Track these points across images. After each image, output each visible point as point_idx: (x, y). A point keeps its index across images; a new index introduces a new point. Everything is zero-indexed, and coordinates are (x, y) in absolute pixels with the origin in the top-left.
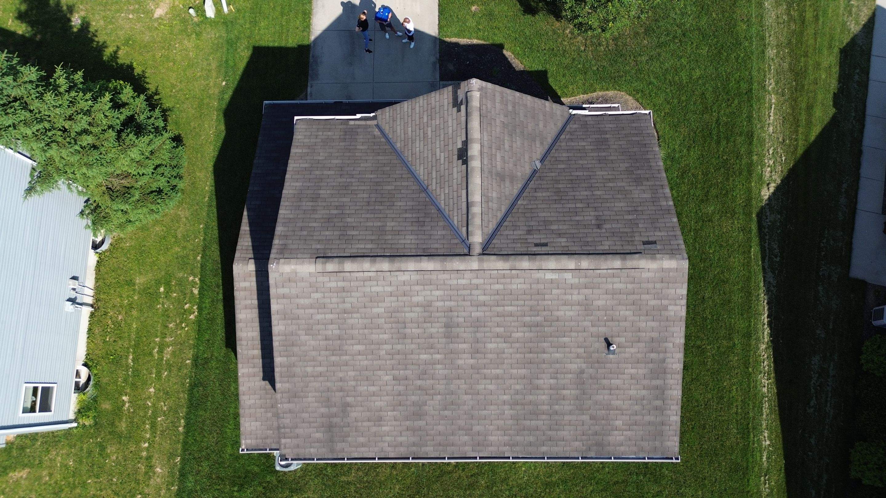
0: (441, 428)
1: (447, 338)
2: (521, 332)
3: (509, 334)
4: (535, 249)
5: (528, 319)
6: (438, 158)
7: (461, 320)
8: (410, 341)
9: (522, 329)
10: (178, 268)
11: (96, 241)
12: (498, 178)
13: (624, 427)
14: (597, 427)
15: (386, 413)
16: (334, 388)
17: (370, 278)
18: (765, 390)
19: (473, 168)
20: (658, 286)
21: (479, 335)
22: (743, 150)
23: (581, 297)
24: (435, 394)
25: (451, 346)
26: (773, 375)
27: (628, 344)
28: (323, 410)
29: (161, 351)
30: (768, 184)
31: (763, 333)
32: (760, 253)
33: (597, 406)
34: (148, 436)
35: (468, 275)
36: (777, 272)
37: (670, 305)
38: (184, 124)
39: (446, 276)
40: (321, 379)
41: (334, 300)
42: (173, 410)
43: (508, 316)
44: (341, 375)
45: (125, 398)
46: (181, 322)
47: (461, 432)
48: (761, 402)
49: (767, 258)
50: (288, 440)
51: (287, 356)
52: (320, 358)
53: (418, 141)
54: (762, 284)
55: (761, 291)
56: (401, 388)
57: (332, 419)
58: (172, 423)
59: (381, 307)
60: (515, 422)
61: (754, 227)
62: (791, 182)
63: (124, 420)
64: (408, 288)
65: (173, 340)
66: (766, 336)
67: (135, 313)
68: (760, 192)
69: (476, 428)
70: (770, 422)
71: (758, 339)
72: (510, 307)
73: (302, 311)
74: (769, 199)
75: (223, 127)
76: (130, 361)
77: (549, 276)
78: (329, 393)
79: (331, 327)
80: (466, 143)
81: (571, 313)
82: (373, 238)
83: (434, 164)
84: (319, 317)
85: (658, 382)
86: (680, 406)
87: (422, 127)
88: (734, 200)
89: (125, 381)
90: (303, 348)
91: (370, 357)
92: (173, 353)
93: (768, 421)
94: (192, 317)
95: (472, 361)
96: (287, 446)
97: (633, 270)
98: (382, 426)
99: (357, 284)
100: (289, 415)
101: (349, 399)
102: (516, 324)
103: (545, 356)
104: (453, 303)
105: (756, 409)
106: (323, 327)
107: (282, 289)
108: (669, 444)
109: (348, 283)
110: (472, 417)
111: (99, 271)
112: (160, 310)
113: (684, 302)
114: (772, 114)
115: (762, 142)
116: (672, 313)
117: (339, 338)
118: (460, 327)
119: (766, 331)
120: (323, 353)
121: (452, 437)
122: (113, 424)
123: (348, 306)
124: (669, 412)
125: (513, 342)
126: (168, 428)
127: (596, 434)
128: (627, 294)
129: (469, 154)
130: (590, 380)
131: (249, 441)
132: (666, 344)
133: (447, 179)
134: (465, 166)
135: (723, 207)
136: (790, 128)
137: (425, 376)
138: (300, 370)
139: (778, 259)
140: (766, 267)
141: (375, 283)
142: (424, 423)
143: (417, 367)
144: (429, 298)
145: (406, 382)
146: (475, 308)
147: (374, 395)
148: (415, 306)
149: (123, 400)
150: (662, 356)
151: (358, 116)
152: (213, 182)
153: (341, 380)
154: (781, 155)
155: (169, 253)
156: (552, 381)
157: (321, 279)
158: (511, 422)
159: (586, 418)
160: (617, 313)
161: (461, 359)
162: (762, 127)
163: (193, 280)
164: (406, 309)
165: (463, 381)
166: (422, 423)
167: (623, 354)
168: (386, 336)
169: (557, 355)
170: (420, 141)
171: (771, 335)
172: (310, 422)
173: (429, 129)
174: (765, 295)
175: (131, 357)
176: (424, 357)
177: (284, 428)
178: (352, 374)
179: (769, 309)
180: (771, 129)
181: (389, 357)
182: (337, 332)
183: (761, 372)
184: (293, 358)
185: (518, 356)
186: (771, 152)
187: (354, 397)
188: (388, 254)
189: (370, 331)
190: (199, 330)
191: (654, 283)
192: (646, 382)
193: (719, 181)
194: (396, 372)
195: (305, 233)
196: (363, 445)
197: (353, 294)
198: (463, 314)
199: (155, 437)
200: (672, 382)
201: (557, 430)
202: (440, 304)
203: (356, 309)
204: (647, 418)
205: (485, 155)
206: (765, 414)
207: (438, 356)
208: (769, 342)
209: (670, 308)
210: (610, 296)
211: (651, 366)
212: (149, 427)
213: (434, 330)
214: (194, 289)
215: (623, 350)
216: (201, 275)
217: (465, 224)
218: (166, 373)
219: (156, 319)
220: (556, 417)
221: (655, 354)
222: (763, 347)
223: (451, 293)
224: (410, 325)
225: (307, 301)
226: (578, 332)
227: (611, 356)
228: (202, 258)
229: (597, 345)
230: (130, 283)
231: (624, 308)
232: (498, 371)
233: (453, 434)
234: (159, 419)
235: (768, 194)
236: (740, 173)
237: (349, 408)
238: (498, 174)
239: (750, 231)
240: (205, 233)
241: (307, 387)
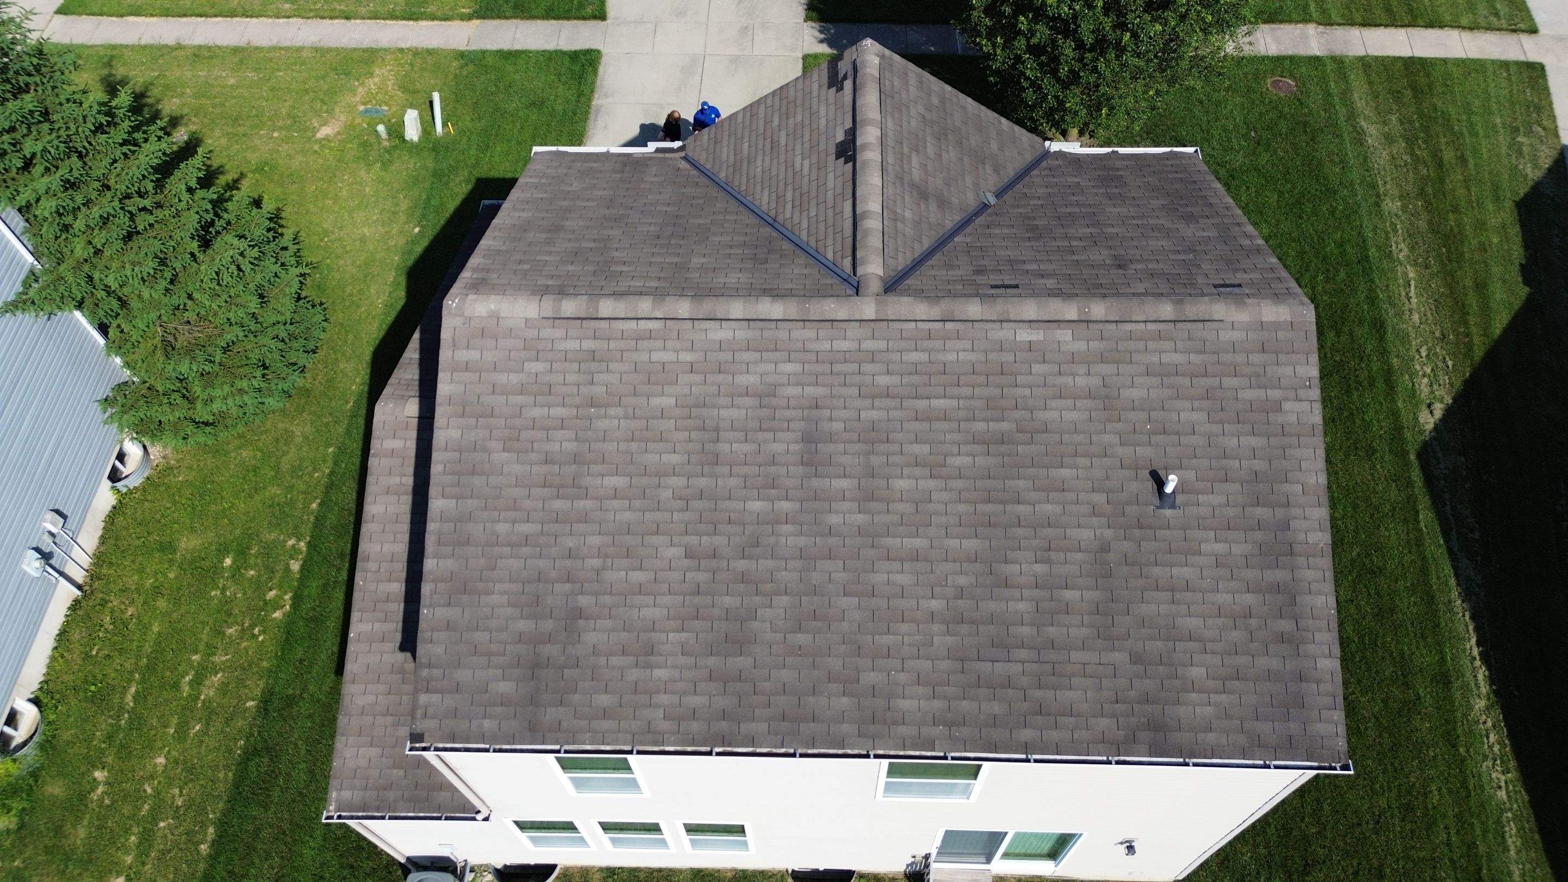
2: (967, 455)
3: (940, 459)
4: (992, 291)
5: (980, 426)
6: (798, 169)
9: (969, 448)
10: (270, 523)
11: (122, 473)
12: (915, 193)
13: (1211, 684)
15: (664, 636)
17: (650, 335)
18: (1502, 794)
19: (865, 163)
22: (1369, 347)
23: (1095, 381)
26: (1512, 764)
27: (1201, 485)
28: (524, 625)
29: (197, 682)
30: (1429, 406)
31: (1475, 676)
32: (1436, 522)
34: (129, 859)
36: (1479, 558)
37: (1286, 399)
39: (809, 333)
40: (525, 550)
42: (196, 807)
43: (938, 419)
45: (98, 775)
46: (252, 626)
47: (835, 687)
48: (1498, 822)
49: (1454, 533)
53: (760, 158)
54: (1452, 582)
55: (1455, 594)
58: (187, 834)
60: (958, 665)
61: (1416, 475)
62: (1474, 402)
63: (85, 822)
64: (728, 356)
65: (227, 661)
66: (1482, 683)
67: (162, 604)
68: (1416, 419)
69: (869, 678)
71: (1465, 688)
72: (942, 401)
73: (502, 399)
74: (1436, 428)
76: (129, 698)
77: (1025, 335)
78: (541, 586)
80: (852, 134)
81: (1074, 415)
83: (790, 181)
85: (1279, 575)
86: (1336, 635)
87: (768, 136)
88: (1367, 426)
89: (110, 738)
90: (494, 480)
91: (637, 503)
92: (223, 689)
93: (1524, 864)
94: (277, 615)
95: (860, 519)
97: (1200, 325)
98: (650, 666)
99: (622, 344)
100: (443, 635)
101: (584, 601)
103: (1021, 508)
104: (821, 391)
106: (542, 434)
107: (465, 352)
108: (1321, 728)
109: (604, 344)
111: (112, 524)
112: (216, 601)
113: (1316, 393)
114: (1412, 294)
115: (1404, 339)
116: (1294, 418)
117: (576, 459)
118: (835, 442)
119: (1481, 671)
122: (58, 831)
125: (949, 478)
126: (176, 844)
127: (1146, 699)
128: (1192, 376)
130: (1125, 569)
132: (1286, 488)
134: (851, 164)
135: (1348, 439)
136: (1451, 316)
137: (758, 550)
138: (481, 529)
139: (1477, 535)
140: (1455, 549)
141: (660, 344)
142: (749, 661)
143: (740, 529)
144: (770, 379)
147: (640, 593)
148: (740, 395)
149: (95, 779)
150: (1280, 512)
151: (652, 147)
152: (367, 377)
153: (570, 554)
154: (1444, 358)
155: (257, 497)
156: (1039, 568)
157: (547, 333)
158: (945, 665)
159: (1120, 657)
160: (1174, 416)
161: (836, 512)
162: (1399, 315)
163: (293, 546)
164: (723, 401)
166: (742, 662)
167: (1195, 508)
168: (675, 459)
169: (1049, 508)
170: (764, 155)
171: (1492, 680)
172: (490, 654)
173: (783, 133)
174: (1463, 601)
175: (133, 690)
176: (756, 506)
177: (429, 666)
178: (595, 540)
179: (1476, 629)
180: (1416, 317)
181: (681, 504)
182: (570, 446)
183: (1486, 757)
184: (470, 501)
186: (1424, 354)
187: (596, 594)
188: (690, 293)
190: (287, 639)
191: (1248, 352)
192: (1251, 574)
193: (1332, 394)
194: (693, 540)
195: (526, 267)
197: (613, 366)
198: (843, 414)
199: (143, 864)
200: (1309, 574)
201: (1055, 688)
202: (794, 391)
204: (1263, 662)
205: (890, 150)
206: (1512, 848)
207: (786, 506)
208: (1492, 696)
209: (1287, 406)
210: (1155, 381)
211: (1258, 535)
212: (136, 841)
213: (779, 448)
214: (292, 562)
215: (1193, 497)
216: (312, 537)
218: (197, 728)
219: (202, 618)
220: (1052, 656)
221: (1265, 509)
222: (1481, 704)
223: (820, 368)
224: (730, 435)
225: (514, 378)
226: (1091, 457)
227: (1168, 512)
228: (320, 504)
229: (1134, 487)
230: (168, 548)
231: (1187, 404)
232: (918, 543)
233: (814, 691)
234: (162, 824)
235: (1432, 421)
236: (1372, 384)
237: (581, 622)
238: (913, 185)
239: (1410, 484)
240: (336, 463)
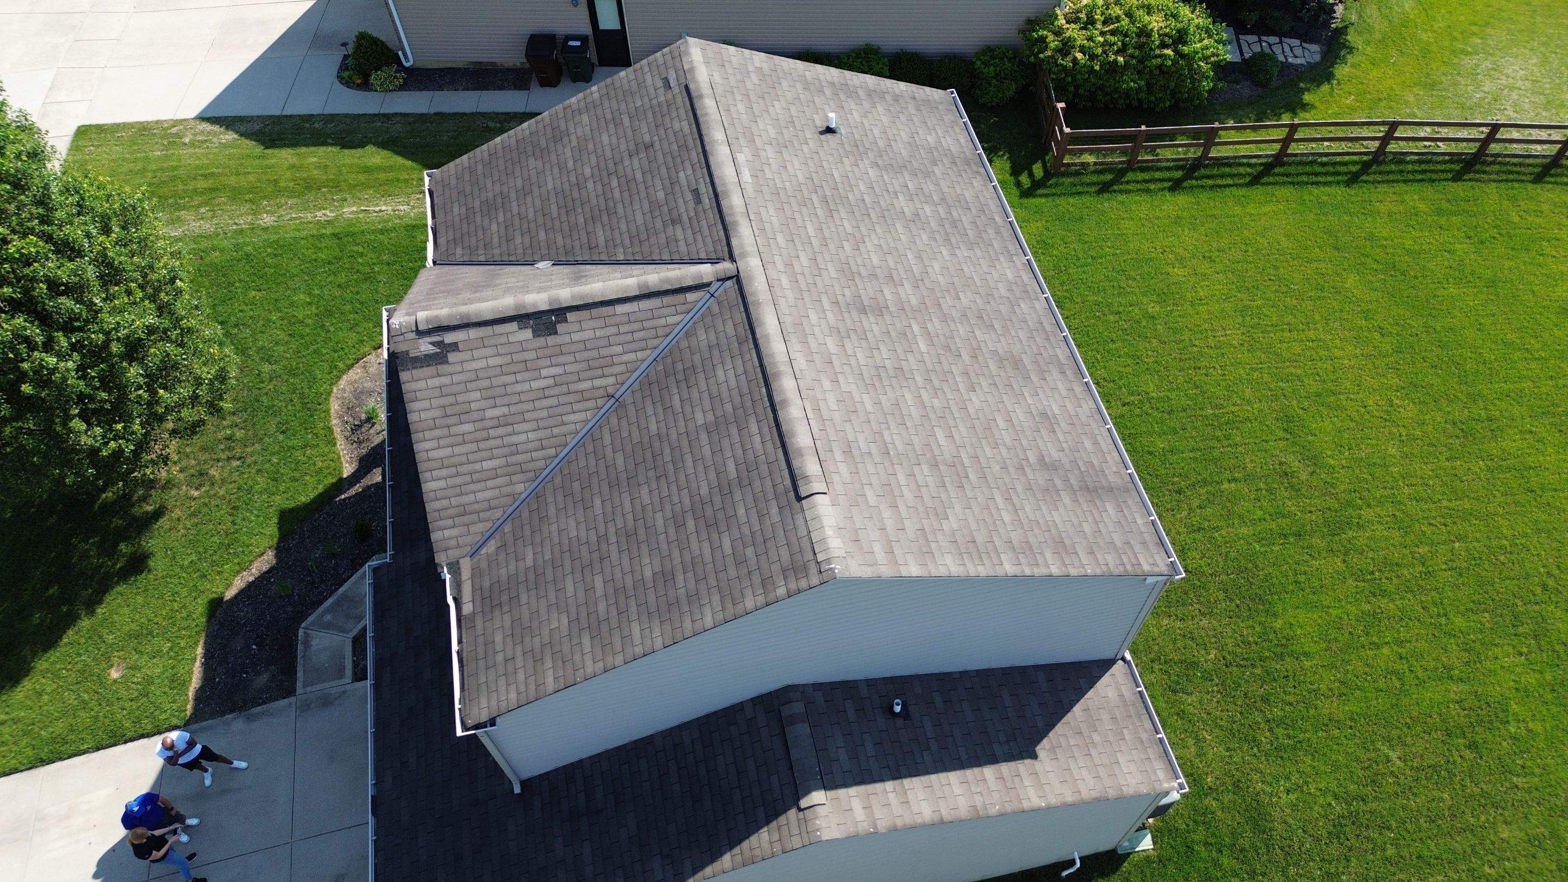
2: (842, 222)
3: (850, 237)
5: (820, 212)
7: (847, 292)
9: (837, 220)
13: (934, 135)
15: (1032, 407)
16: (1023, 479)
17: (817, 410)
19: (574, 297)
20: (730, 71)
21: (864, 272)
23: (769, 149)
28: (1066, 500)
35: (774, 274)
39: (783, 302)
40: (1015, 499)
43: (823, 234)
44: (996, 468)
47: (1018, 311)
50: (1141, 558)
53: (515, 439)
60: (975, 246)
64: (817, 357)
69: (1004, 292)
72: (809, 230)
73: (907, 523)
77: (748, 177)
78: (1035, 488)
79: (920, 479)
81: (796, 163)
83: (564, 389)
84: (908, 495)
85: (862, 93)
86: (885, 79)
91: (951, 422)
95: (907, 285)
96: (1150, 561)
97: (715, 90)
98: (1054, 415)
101: (1032, 459)
103: (867, 200)
106: (924, 490)
108: (936, 97)
109: (835, 444)
113: (746, 51)
116: (764, 64)
117: (935, 465)
118: (859, 294)
124: (897, 91)
125: (861, 233)
127: (954, 163)
128: (751, 101)
129: (545, 308)
130: (885, 158)
131: (1161, 775)
132: (809, 78)
133: (594, 354)
134: (569, 314)
137: (953, 347)
138: (1014, 533)
141: (822, 403)
142: (1024, 356)
143: (942, 357)
144: (826, 330)
147: (1011, 421)
148: (845, 350)
150: (825, 84)
151: (450, 600)
153: (1005, 468)
156: (901, 198)
157: (839, 488)
158: (978, 252)
159: (937, 170)
160: (781, 116)
161: (908, 299)
164: (853, 362)
166: (1027, 361)
168: (909, 397)
169: (862, 186)
170: (514, 434)
172: (1096, 522)
173: (489, 414)
176: (922, 346)
178: (988, 451)
181: (939, 392)
182: (926, 469)
184: (997, 543)
187: (1024, 450)
192: (866, 104)
194: (962, 387)
196: (1096, 443)
198: (837, 288)
200: (856, 82)
201: (967, 202)
204: (913, 111)
207: (916, 328)
210: (759, 120)
211: (842, 96)
213: (876, 329)
217: (679, 298)
220: (950, 200)
221: (825, 90)
223: (807, 299)
224: (878, 360)
226: (821, 160)
227: (845, 130)
229: (834, 143)
231: (771, 108)
232: (910, 256)
233: (1025, 321)
237: (1047, 460)
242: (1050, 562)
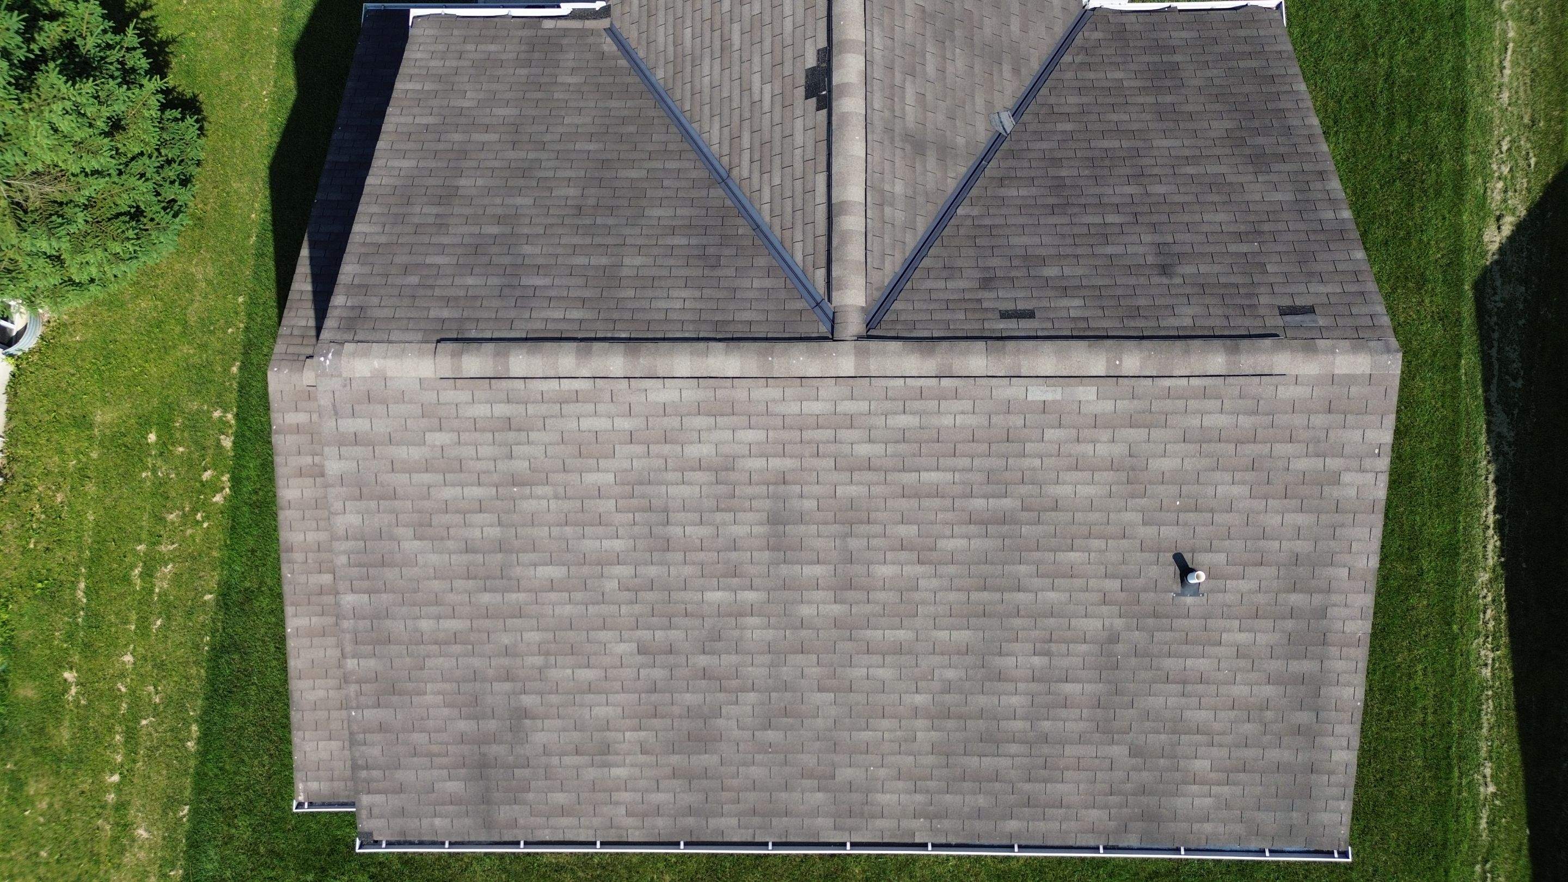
0: (756, 772)
1: (773, 550)
2: (962, 537)
3: (929, 542)
4: (1001, 326)
5: (978, 503)
6: (756, 97)
7: (809, 504)
8: (679, 556)
9: (964, 529)
10: (189, 390)
11: (11, 330)
12: (908, 148)
13: (1213, 775)
14: (1145, 774)
15: (620, 735)
16: (491, 672)
17: (577, 397)
18: (1487, 672)
19: (844, 116)
20: (1319, 420)
21: (853, 543)
22: (1444, 140)
23: (1119, 450)
24: (743, 690)
25: (784, 570)
26: (1505, 640)
27: (1232, 569)
28: (463, 726)
29: (148, 574)
30: (1499, 218)
31: (1485, 547)
32: (1479, 368)
33: (1147, 724)
34: (119, 759)
35: (829, 390)
36: (1516, 412)
37: (1348, 470)
38: (205, 76)
39: (773, 392)
40: (457, 649)
41: (485, 451)
42: (176, 704)
43: (929, 496)
44: (506, 639)
45: (69, 675)
46: (194, 510)
47: (807, 783)
48: (1478, 700)
49: (1495, 381)
50: (379, 799)
51: (369, 592)
52: (451, 598)
53: (707, 61)
54: (1483, 439)
55: (1481, 454)
56: (658, 674)
57: (485, 749)
58: (172, 730)
59: (607, 471)
60: (943, 760)
61: (1467, 310)
62: (1550, 214)
63: (67, 723)
64: (674, 422)
65: (175, 550)
66: (1490, 554)
67: (91, 488)
68: (1480, 236)
69: (845, 774)
70: (1497, 743)
71: (1472, 561)
72: (933, 474)
73: (404, 478)
74: (1501, 250)
75: (290, 82)
76: (80, 594)
77: (1038, 393)
78: (478, 685)
79: (478, 518)
80: (826, 55)
81: (1090, 490)
82: (587, 293)
83: (747, 115)
84: (449, 493)
85: (1306, 666)
86: (1358, 726)
87: (717, 25)
88: (1423, 251)
89: (70, 637)
90: (408, 572)
91: (578, 596)
92: (177, 578)
93: (1493, 741)
94: (218, 498)
95: (837, 609)
96: (376, 811)
97: (1257, 379)
98: (609, 765)
99: (543, 409)
100: (377, 737)
101: (528, 701)
102: (949, 516)
103: (1021, 596)
104: (789, 463)
105: (1467, 714)
106: (458, 518)
107: (350, 421)
108: (1325, 817)
109: (521, 408)
110: (835, 747)
111: (16, 395)
112: (149, 484)
113: (1384, 463)
114: (1507, 64)
115: (1485, 125)
116: (1352, 492)
117: (501, 547)
118: (807, 523)
119: (1492, 541)
120: (458, 583)
121: (784, 795)
122: (41, 731)
123: (520, 466)
124: (1329, 741)
125: (940, 563)
126: (163, 742)
127: (1143, 790)
128: (1238, 442)
129: (836, 80)
130: (1133, 661)
131: (314, 786)
132: (1331, 571)
133: (777, 150)
134: (825, 112)
135: (1399, 267)
136: (1547, 94)
137: (719, 645)
138: (402, 627)
139: (1519, 384)
140: (1493, 400)
141: (590, 407)
142: (716, 758)
143: (698, 622)
144: (725, 449)
145: (671, 659)
146: (845, 476)
147: (590, 691)
148: (693, 470)
149: (65, 680)
150: (1317, 599)
151: (566, 8)
152: (267, 202)
153: (507, 652)
154: (1528, 154)
155: (169, 359)
156: (1037, 661)
157: (449, 395)
158: (930, 760)
159: (1119, 751)
160: (1210, 491)
161: (809, 602)
162: (1485, 92)
163: (220, 417)
164: (671, 476)
165: (814, 657)
166: (708, 760)
167: (1221, 595)
168: (617, 545)
169: (1052, 596)
170: (712, 59)
171: (1502, 552)
172: (431, 755)
173: (736, 27)
174: (1489, 462)
175: (82, 585)
176: (715, 597)
177: (367, 767)
178: (533, 637)
179: (1498, 494)
180: (1505, 95)
181: (627, 595)
182: (494, 532)
183: (1478, 634)
184: (384, 596)
185: (952, 596)
186: (1505, 148)
187: (541, 694)
188: (623, 335)
189: (579, 530)
190: (233, 528)
191: (1310, 412)
192: (1275, 665)
193: (1391, 209)
194: (645, 634)
195: (414, 280)
196: (563, 811)
197: (534, 436)
198: (816, 490)
199: (134, 761)
200: (1340, 665)
201: (1045, 781)
202: (758, 463)
203: (543, 476)
204: (1274, 755)
205: (877, 86)
206: (1485, 725)
207: (750, 596)
208: (1498, 568)
209: (1347, 478)
210: (1192, 448)
211: (1289, 624)
212: (122, 740)
213: (739, 531)
214: (222, 437)
215: (1220, 583)
216: (239, 407)
217: (822, 260)
218: (159, 623)
219: (138, 502)
220: (1046, 750)
221: (1301, 596)
222: (1484, 577)
223: (786, 435)
224: (681, 516)
225: (416, 453)
226: (1106, 538)
227: (1189, 600)
228: (240, 369)
229: (1154, 571)
230: (83, 422)
231: (1227, 477)
232: (902, 635)
233: (786, 787)
234: (144, 722)
235: (1498, 239)
236: (1438, 193)
237: (527, 722)
238: (908, 137)
239: (1458, 322)
240: (250, 316)
241: (422, 669)
242: (362, 662)
